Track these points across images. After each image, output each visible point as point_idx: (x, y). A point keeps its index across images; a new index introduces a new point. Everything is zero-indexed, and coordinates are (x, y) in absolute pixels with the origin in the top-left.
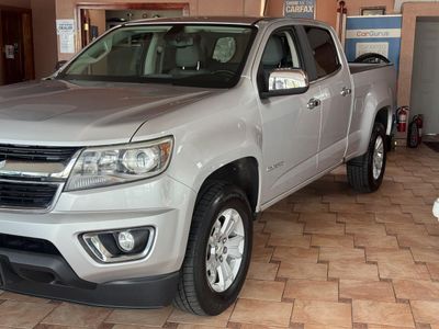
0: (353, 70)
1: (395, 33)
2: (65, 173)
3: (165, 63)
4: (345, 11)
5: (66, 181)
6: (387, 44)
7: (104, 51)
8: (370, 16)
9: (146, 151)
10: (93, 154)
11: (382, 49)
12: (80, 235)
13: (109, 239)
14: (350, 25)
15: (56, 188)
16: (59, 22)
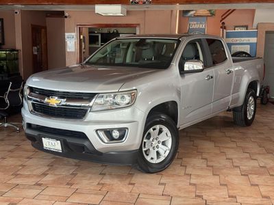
0: (234, 61)
1: (254, 40)
2: (91, 104)
3: (136, 57)
4: (225, 28)
5: (91, 107)
6: (249, 46)
7: (107, 51)
8: (239, 30)
9: (125, 96)
10: (102, 96)
11: (247, 49)
12: (97, 131)
13: (108, 133)
14: (228, 36)
15: (86, 111)
16: (67, 34)
